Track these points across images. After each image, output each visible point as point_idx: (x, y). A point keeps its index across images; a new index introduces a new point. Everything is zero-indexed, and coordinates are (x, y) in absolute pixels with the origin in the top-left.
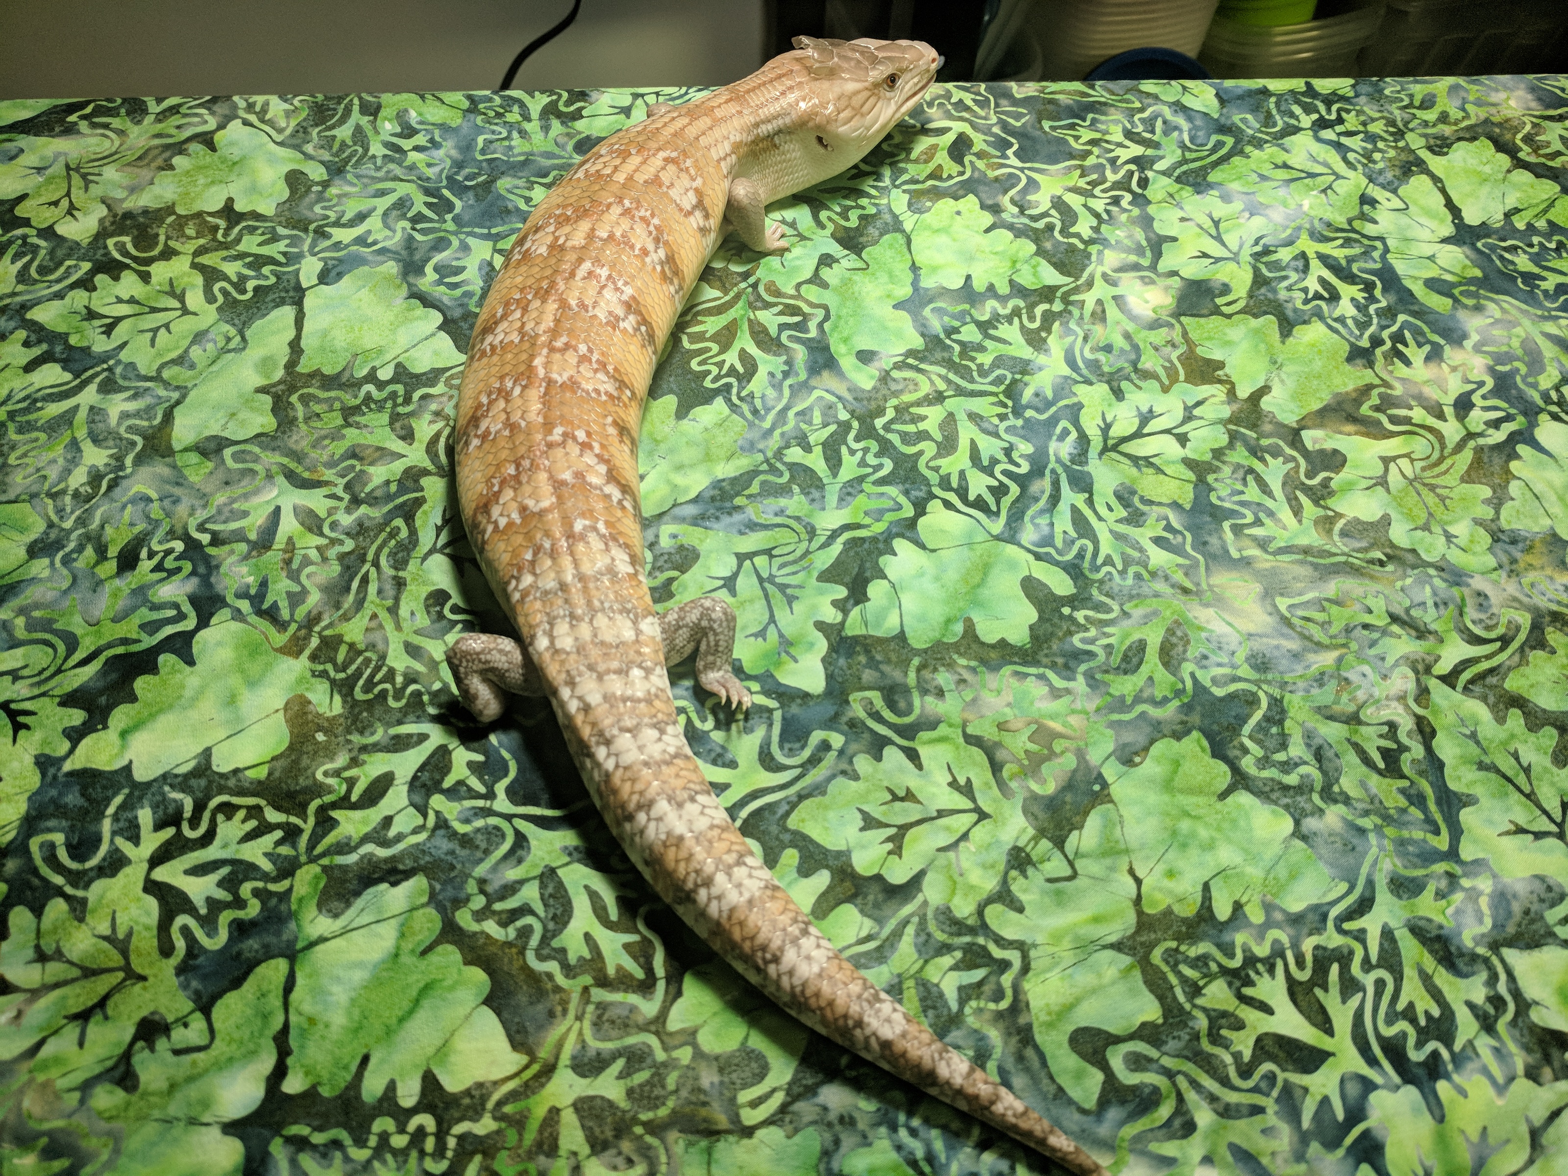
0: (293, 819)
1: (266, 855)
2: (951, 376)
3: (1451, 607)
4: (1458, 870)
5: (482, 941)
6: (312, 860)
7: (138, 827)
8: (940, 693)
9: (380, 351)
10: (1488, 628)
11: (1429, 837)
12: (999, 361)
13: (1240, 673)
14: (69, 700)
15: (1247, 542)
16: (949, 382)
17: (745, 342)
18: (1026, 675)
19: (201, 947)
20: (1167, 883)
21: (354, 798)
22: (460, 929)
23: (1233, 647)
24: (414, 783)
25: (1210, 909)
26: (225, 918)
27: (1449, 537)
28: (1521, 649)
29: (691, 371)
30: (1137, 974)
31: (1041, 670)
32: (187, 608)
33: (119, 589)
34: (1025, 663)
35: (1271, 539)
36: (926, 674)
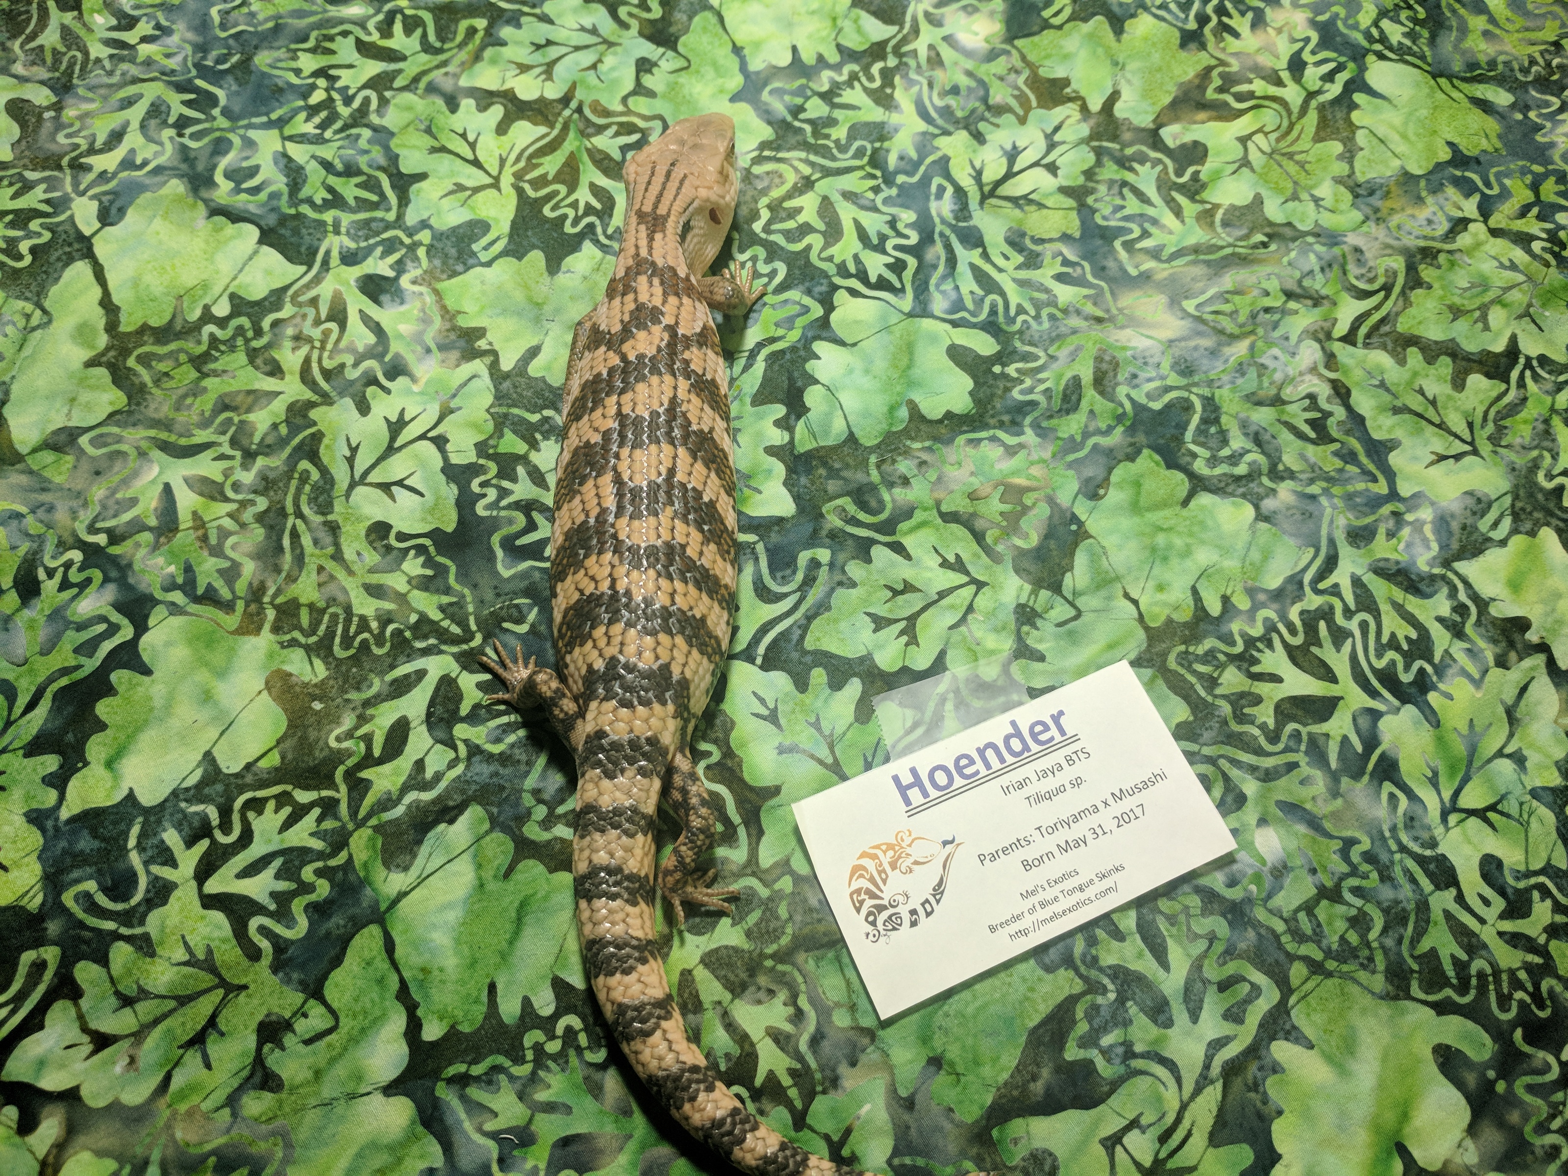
0: (325, 793)
1: (312, 834)
2: (812, 158)
3: (1336, 267)
4: (1401, 507)
5: (558, 847)
6: (360, 824)
7: (168, 849)
8: (905, 481)
9: (205, 286)
10: (1371, 281)
11: (1371, 485)
12: (855, 132)
13: (1169, 382)
14: (34, 748)
15: (1141, 257)
16: (812, 164)
17: (591, 174)
18: (980, 440)
19: (286, 940)
20: (1160, 597)
21: (377, 752)
22: (533, 842)
23: (1156, 360)
24: (430, 720)
25: (1203, 609)
26: (298, 906)
27: (1317, 200)
28: (1403, 293)
29: (546, 220)
30: (1161, 683)
31: (991, 432)
32: (116, 617)
33: (33, 620)
34: (973, 431)
35: (1161, 248)
36: (886, 467)
